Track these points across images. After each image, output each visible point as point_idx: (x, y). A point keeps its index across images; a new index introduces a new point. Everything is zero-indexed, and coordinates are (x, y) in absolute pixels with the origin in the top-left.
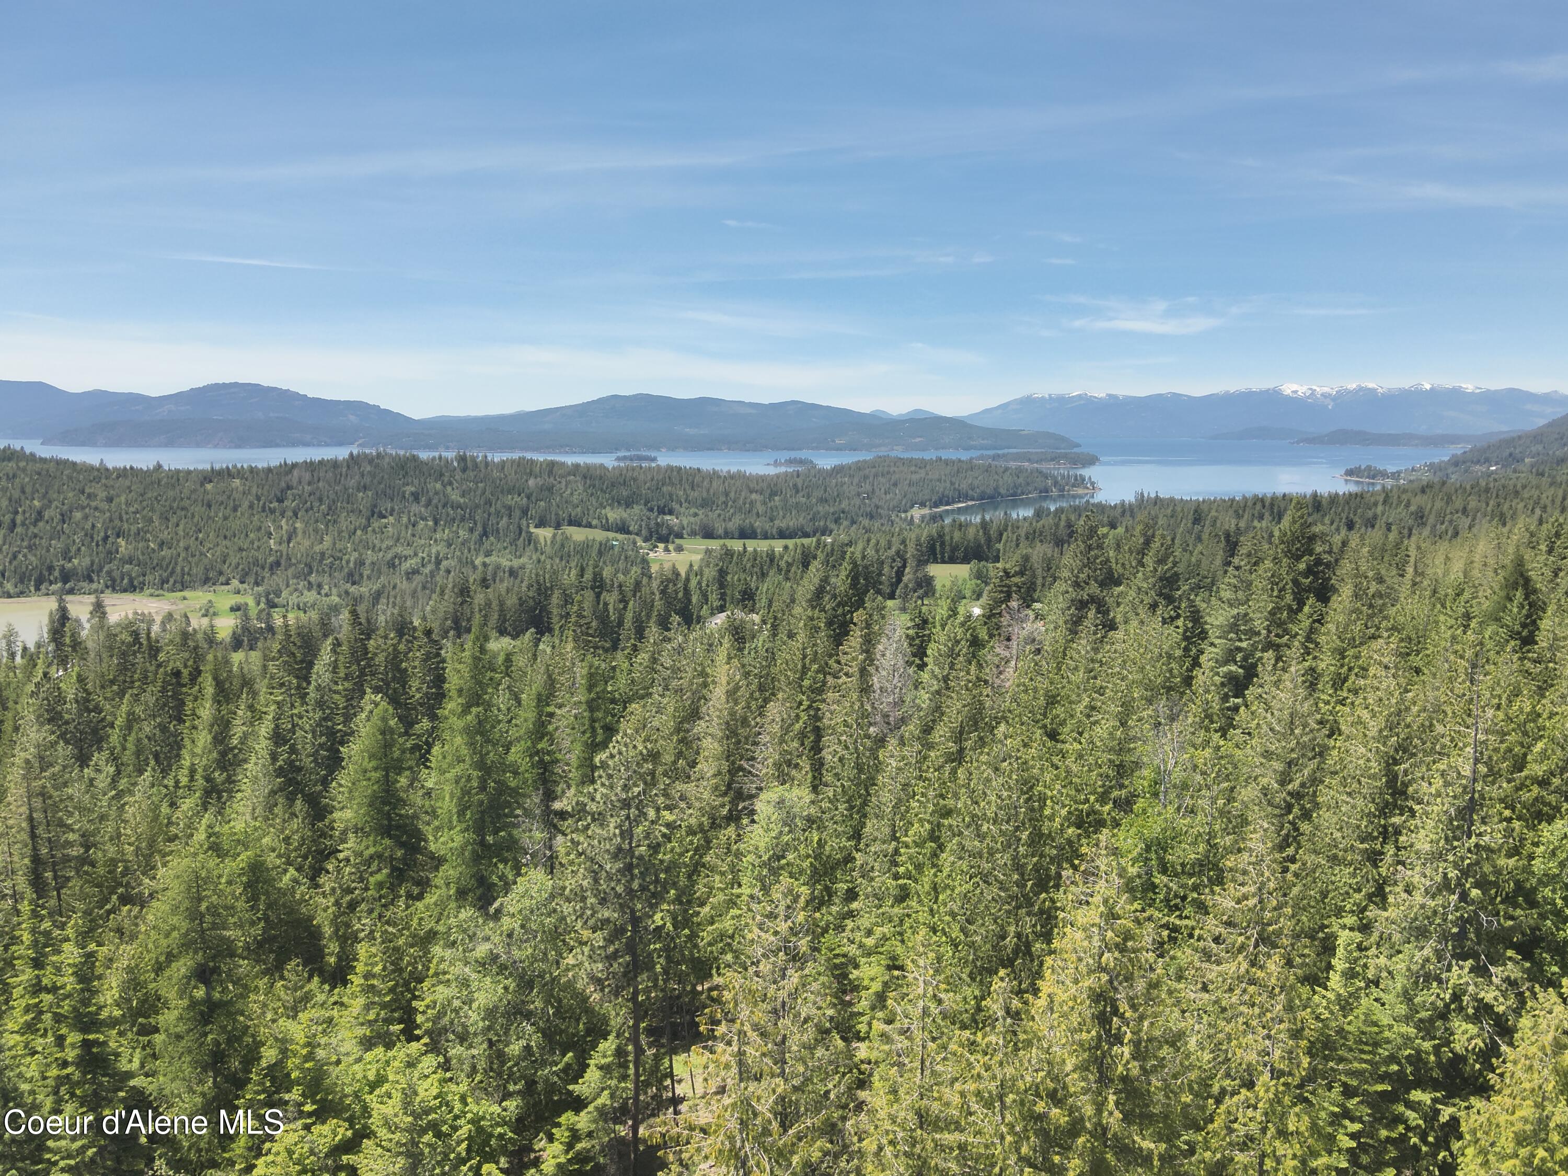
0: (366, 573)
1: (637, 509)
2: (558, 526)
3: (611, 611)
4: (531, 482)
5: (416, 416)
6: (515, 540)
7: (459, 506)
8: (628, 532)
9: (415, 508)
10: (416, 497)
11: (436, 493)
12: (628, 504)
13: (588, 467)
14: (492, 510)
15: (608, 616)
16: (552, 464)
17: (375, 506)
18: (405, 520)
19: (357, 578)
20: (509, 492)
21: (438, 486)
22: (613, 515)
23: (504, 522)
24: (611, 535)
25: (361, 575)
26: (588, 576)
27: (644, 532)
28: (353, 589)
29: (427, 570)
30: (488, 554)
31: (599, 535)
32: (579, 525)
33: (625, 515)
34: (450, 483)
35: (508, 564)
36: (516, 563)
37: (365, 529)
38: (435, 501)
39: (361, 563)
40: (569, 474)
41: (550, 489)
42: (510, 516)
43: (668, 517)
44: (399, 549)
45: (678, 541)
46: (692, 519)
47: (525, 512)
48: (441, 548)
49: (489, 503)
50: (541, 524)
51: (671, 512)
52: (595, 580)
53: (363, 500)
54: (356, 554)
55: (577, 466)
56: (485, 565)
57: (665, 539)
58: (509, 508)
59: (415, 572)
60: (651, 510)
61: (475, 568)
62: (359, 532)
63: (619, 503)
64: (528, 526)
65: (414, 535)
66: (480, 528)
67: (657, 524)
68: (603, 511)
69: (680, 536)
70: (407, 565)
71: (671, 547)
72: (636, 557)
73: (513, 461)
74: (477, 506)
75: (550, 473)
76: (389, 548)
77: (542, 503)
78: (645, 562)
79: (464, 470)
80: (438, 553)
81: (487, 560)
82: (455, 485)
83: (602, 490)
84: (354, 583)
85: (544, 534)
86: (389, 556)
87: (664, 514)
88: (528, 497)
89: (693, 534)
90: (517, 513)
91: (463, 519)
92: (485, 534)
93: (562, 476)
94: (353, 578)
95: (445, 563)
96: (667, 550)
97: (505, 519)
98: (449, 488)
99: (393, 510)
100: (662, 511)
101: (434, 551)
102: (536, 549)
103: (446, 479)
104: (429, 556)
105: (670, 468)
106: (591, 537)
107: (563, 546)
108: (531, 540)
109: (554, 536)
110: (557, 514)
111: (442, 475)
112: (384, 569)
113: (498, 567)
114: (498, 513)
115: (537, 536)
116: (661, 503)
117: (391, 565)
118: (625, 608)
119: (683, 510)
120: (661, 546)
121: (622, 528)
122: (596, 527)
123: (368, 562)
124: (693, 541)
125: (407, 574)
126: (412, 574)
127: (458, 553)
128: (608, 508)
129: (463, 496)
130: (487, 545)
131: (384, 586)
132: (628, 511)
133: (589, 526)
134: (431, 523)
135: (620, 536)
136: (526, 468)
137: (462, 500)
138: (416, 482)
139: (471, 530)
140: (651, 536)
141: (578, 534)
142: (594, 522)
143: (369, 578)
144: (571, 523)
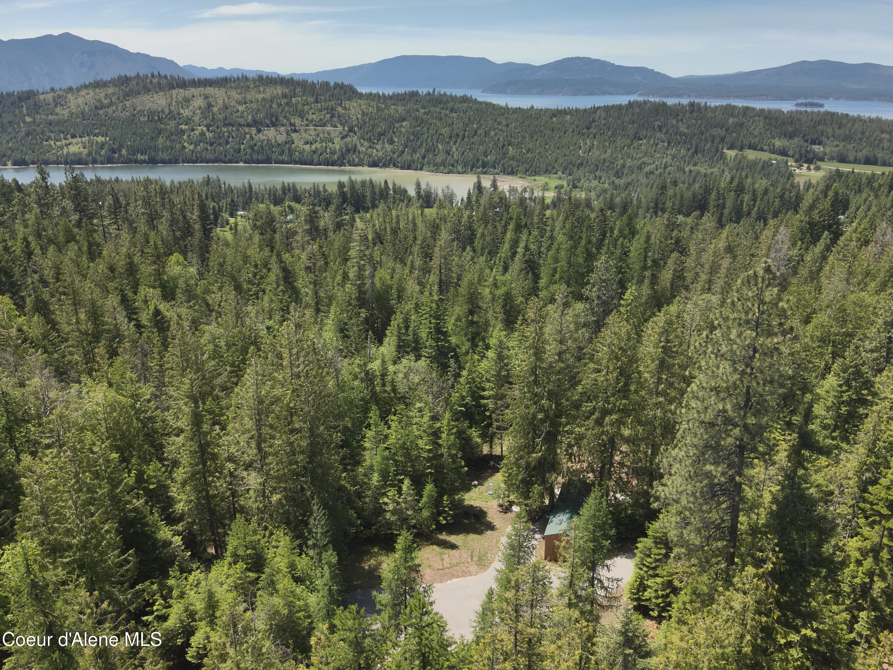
0: (626, 172)
1: (796, 140)
2: (741, 150)
3: (745, 205)
4: (731, 120)
5: (674, 76)
6: (713, 157)
7: (684, 135)
8: (787, 155)
9: (659, 135)
10: (660, 128)
11: (672, 126)
12: (791, 136)
13: (770, 111)
14: (703, 137)
15: (742, 209)
16: (747, 109)
17: (637, 133)
18: (652, 142)
19: (620, 174)
20: (715, 127)
21: (674, 122)
22: (778, 143)
23: (708, 146)
24: (774, 156)
25: (623, 173)
26: (735, 184)
27: (797, 156)
28: (617, 181)
29: (657, 173)
30: (695, 165)
31: (764, 156)
32: (755, 149)
33: (788, 144)
34: (682, 120)
35: (704, 171)
36: (709, 171)
37: (629, 147)
38: (671, 131)
39: (624, 166)
40: (756, 116)
41: (741, 125)
42: (713, 142)
43: (817, 147)
44: (645, 159)
45: (819, 163)
46: (833, 149)
47: (722, 139)
48: (669, 159)
49: (702, 133)
50: (731, 148)
51: (820, 143)
52: (738, 186)
53: (631, 129)
54: (622, 161)
55: (762, 110)
56: (690, 171)
57: (809, 161)
58: (714, 137)
59: (652, 173)
60: (806, 141)
61: (685, 172)
62: (626, 148)
63: (785, 135)
64: (723, 148)
65: (655, 151)
66: (693, 149)
67: (807, 151)
68: (773, 141)
69: (822, 160)
70: (647, 169)
71: (812, 167)
72: (786, 172)
73: (722, 107)
74: (695, 135)
75: (745, 114)
76: (640, 158)
77: (734, 134)
78: (791, 175)
79: (692, 112)
80: (667, 162)
81: (693, 169)
82: (685, 121)
83: (775, 126)
84: (618, 177)
85: (731, 154)
86: (639, 163)
87: (815, 144)
88: (727, 130)
89: (832, 159)
90: (717, 140)
91: (685, 143)
92: (696, 152)
93: (750, 117)
94: (618, 175)
95: (669, 169)
96: (809, 169)
97: (710, 143)
98: (680, 123)
99: (646, 135)
100: (814, 142)
101: (664, 161)
102: (724, 163)
103: (680, 118)
104: (661, 164)
105: (827, 113)
106: (759, 157)
107: (740, 162)
108: (722, 157)
109: (736, 156)
110: (742, 141)
111: (677, 115)
112: (635, 170)
113: (698, 173)
114: (706, 139)
115: (726, 156)
116: (814, 137)
117: (640, 168)
118: (754, 205)
119: (829, 142)
120: (806, 165)
121: (783, 153)
122: (766, 151)
123: (627, 165)
124: (831, 163)
125: (647, 173)
126: (648, 175)
127: (678, 163)
128: (777, 139)
129: (687, 128)
130: (696, 159)
131: (633, 180)
132: (790, 141)
133: (762, 150)
134: (666, 144)
135: (779, 158)
136: (730, 110)
137: (686, 131)
138: (662, 119)
139: (688, 149)
140: (801, 159)
141: (751, 155)
142: (765, 148)
143: (626, 175)
144: (750, 148)
